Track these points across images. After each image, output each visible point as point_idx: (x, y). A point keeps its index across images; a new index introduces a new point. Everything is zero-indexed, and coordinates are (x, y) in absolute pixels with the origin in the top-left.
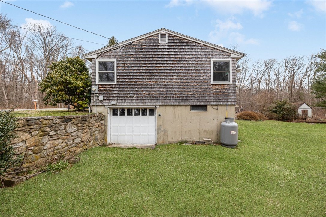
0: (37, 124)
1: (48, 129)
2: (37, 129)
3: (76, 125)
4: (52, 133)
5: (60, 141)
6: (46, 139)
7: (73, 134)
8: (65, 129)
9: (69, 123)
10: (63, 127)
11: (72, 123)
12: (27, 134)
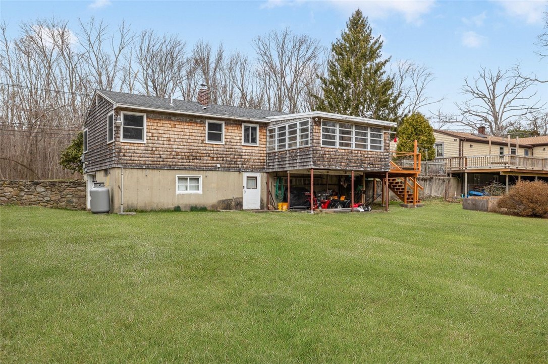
0: (16, 184)
1: (23, 188)
2: (16, 187)
3: (45, 187)
4: (26, 190)
5: (33, 196)
6: (22, 193)
7: (42, 193)
8: (35, 189)
9: (38, 186)
10: (33, 187)
11: (41, 186)
12: (12, 188)
